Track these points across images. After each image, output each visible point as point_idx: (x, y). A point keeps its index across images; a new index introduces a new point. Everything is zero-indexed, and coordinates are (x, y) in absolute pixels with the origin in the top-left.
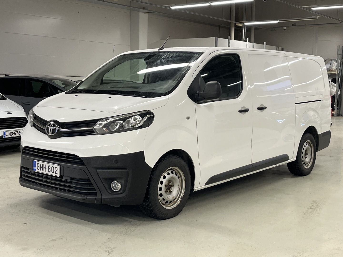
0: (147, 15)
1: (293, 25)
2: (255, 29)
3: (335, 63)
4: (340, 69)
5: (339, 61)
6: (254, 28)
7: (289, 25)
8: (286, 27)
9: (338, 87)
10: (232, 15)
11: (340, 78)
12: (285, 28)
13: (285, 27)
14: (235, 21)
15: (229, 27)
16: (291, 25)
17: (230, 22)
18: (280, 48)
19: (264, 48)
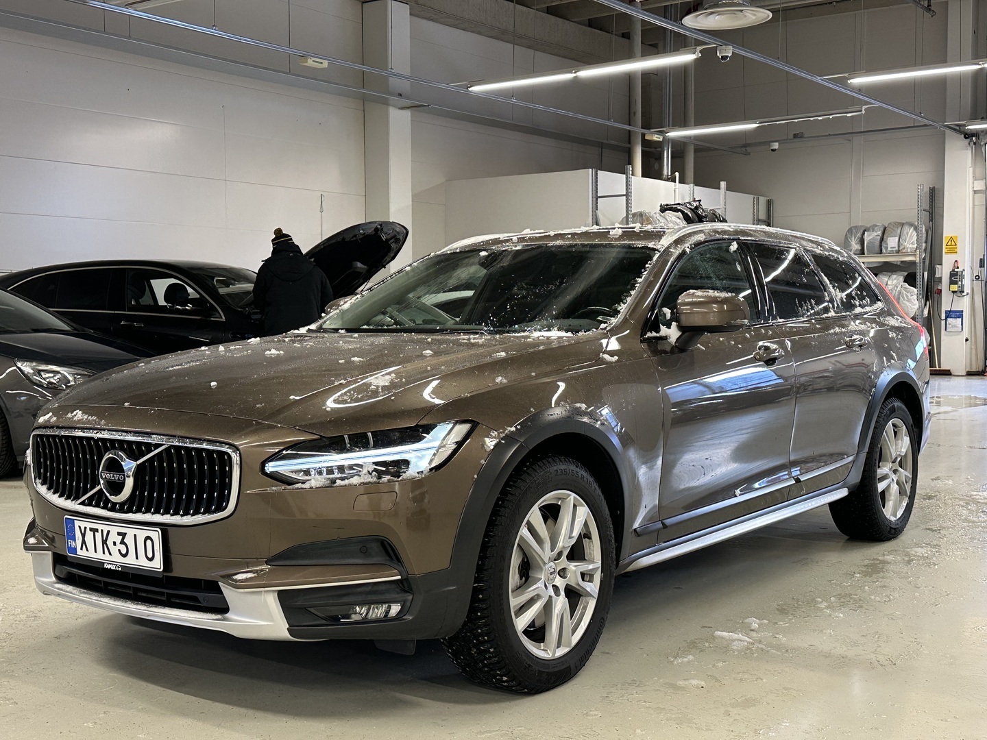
0: (407, 114)
1: (795, 136)
2: (696, 151)
3: (912, 233)
4: (925, 250)
5: (922, 228)
6: (692, 146)
7: (786, 138)
8: (777, 144)
9: (923, 297)
10: (635, 113)
11: (926, 274)
12: (776, 146)
13: (774, 143)
14: (642, 128)
15: (628, 145)
16: (791, 136)
17: (629, 131)
18: (763, 200)
19: (722, 196)
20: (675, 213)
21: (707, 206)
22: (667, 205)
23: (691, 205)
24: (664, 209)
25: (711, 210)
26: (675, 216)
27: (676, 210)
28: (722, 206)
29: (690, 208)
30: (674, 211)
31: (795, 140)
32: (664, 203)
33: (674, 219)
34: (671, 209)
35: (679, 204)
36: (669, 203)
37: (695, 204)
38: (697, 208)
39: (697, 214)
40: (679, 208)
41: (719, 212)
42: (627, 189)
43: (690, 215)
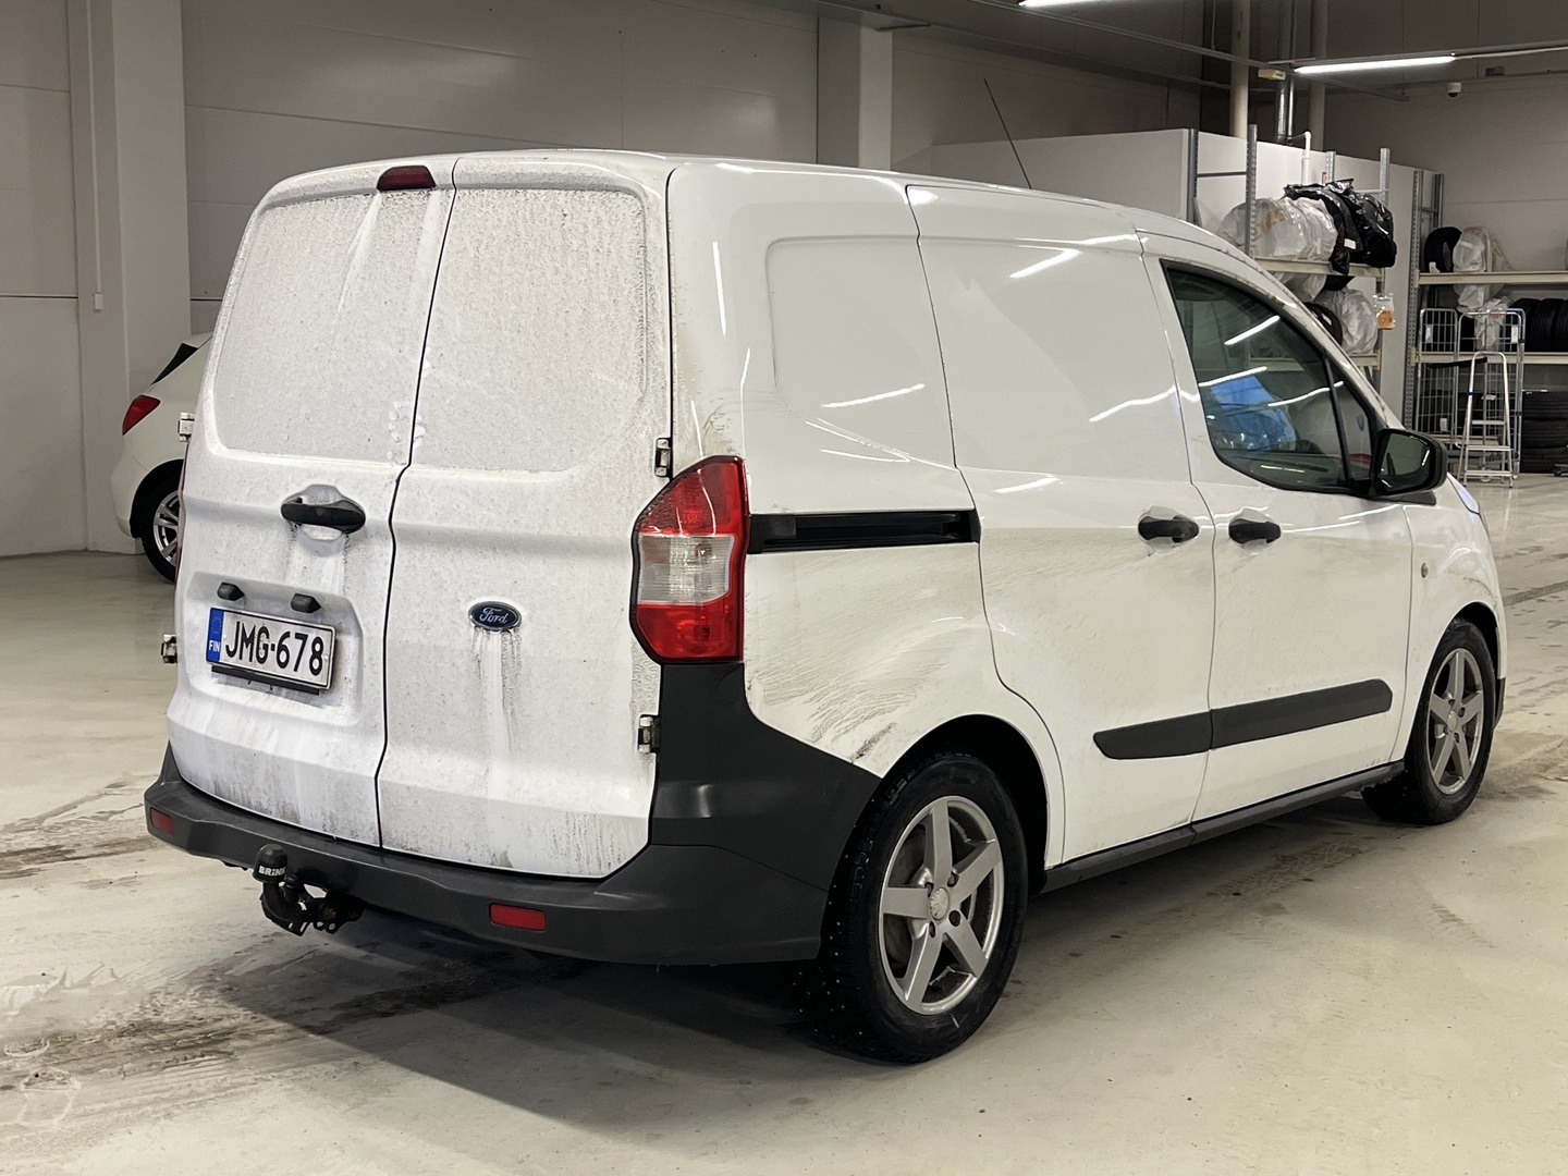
0: (888, 35)
1: (1489, 72)
2: (1326, 94)
6: (1323, 89)
7: (1474, 75)
8: (1459, 84)
10: (1239, 34)
12: (1456, 87)
13: (1456, 84)
14: (1251, 58)
15: (1227, 87)
16: (1484, 73)
17: (1228, 64)
18: (1428, 175)
19: (1383, 173)
20: (1313, 201)
21: (1360, 190)
22: (1296, 187)
23: (1336, 186)
24: (1294, 193)
25: (1365, 196)
26: (1314, 206)
27: (1315, 196)
28: (1382, 189)
29: (1336, 193)
30: (1312, 198)
31: (1489, 79)
32: (1292, 183)
33: (1312, 210)
34: (1306, 195)
35: (1316, 186)
36: (1299, 183)
37: (1344, 186)
38: (1347, 192)
39: (1347, 202)
40: (1319, 192)
41: (1379, 199)
42: (1248, 164)
43: (1338, 205)
